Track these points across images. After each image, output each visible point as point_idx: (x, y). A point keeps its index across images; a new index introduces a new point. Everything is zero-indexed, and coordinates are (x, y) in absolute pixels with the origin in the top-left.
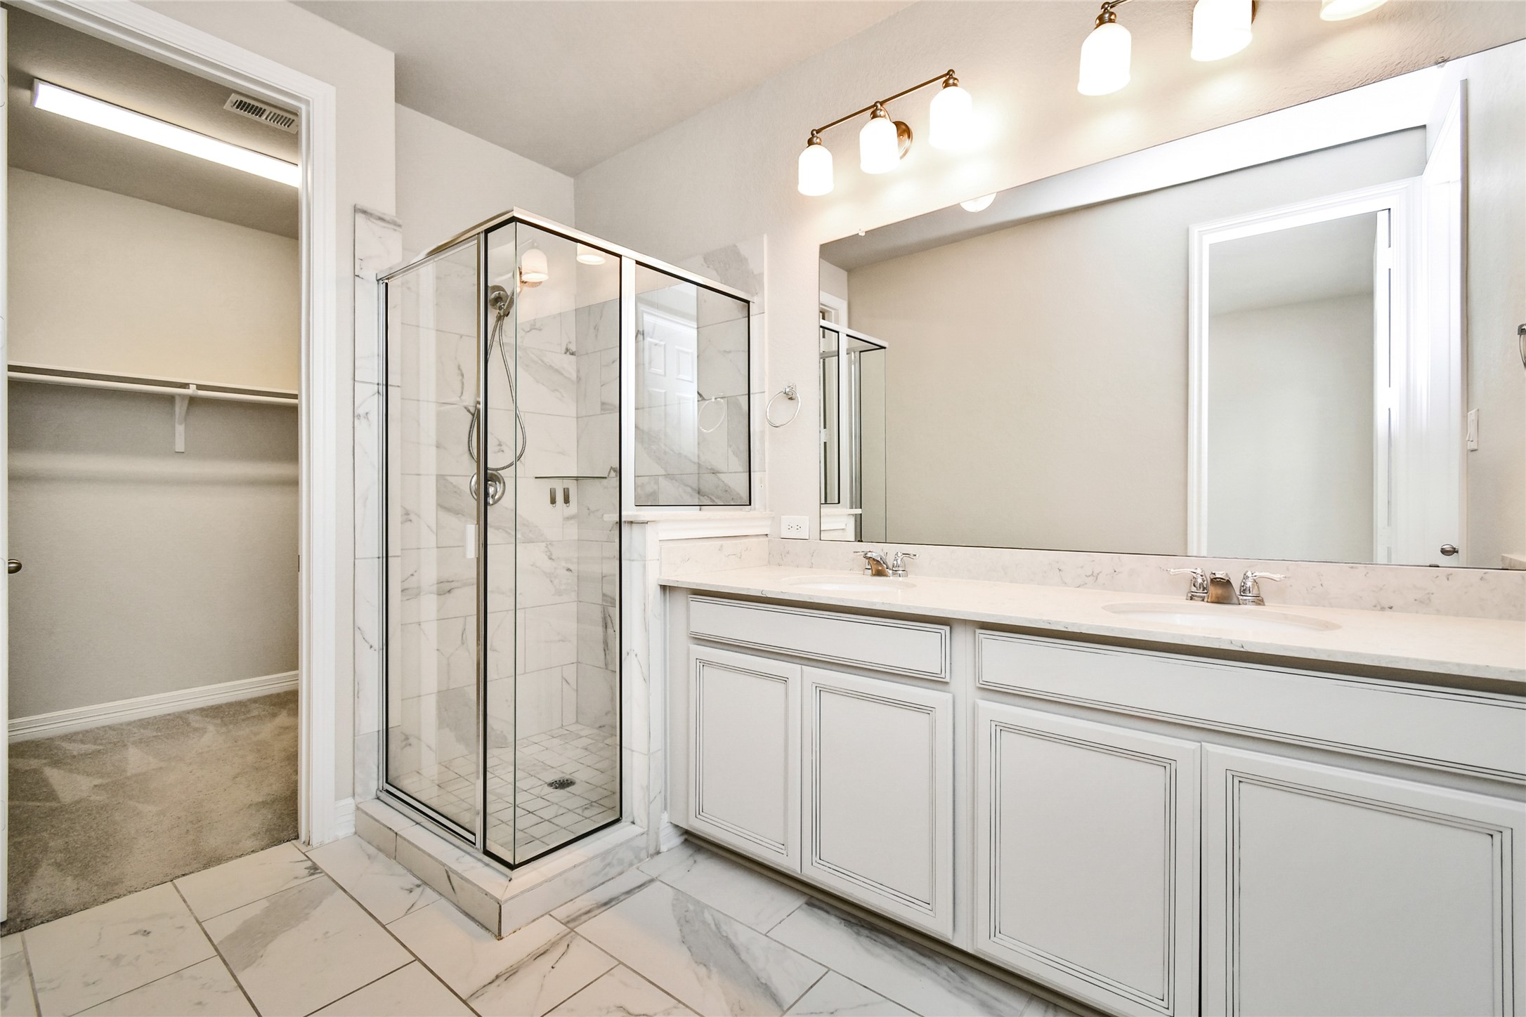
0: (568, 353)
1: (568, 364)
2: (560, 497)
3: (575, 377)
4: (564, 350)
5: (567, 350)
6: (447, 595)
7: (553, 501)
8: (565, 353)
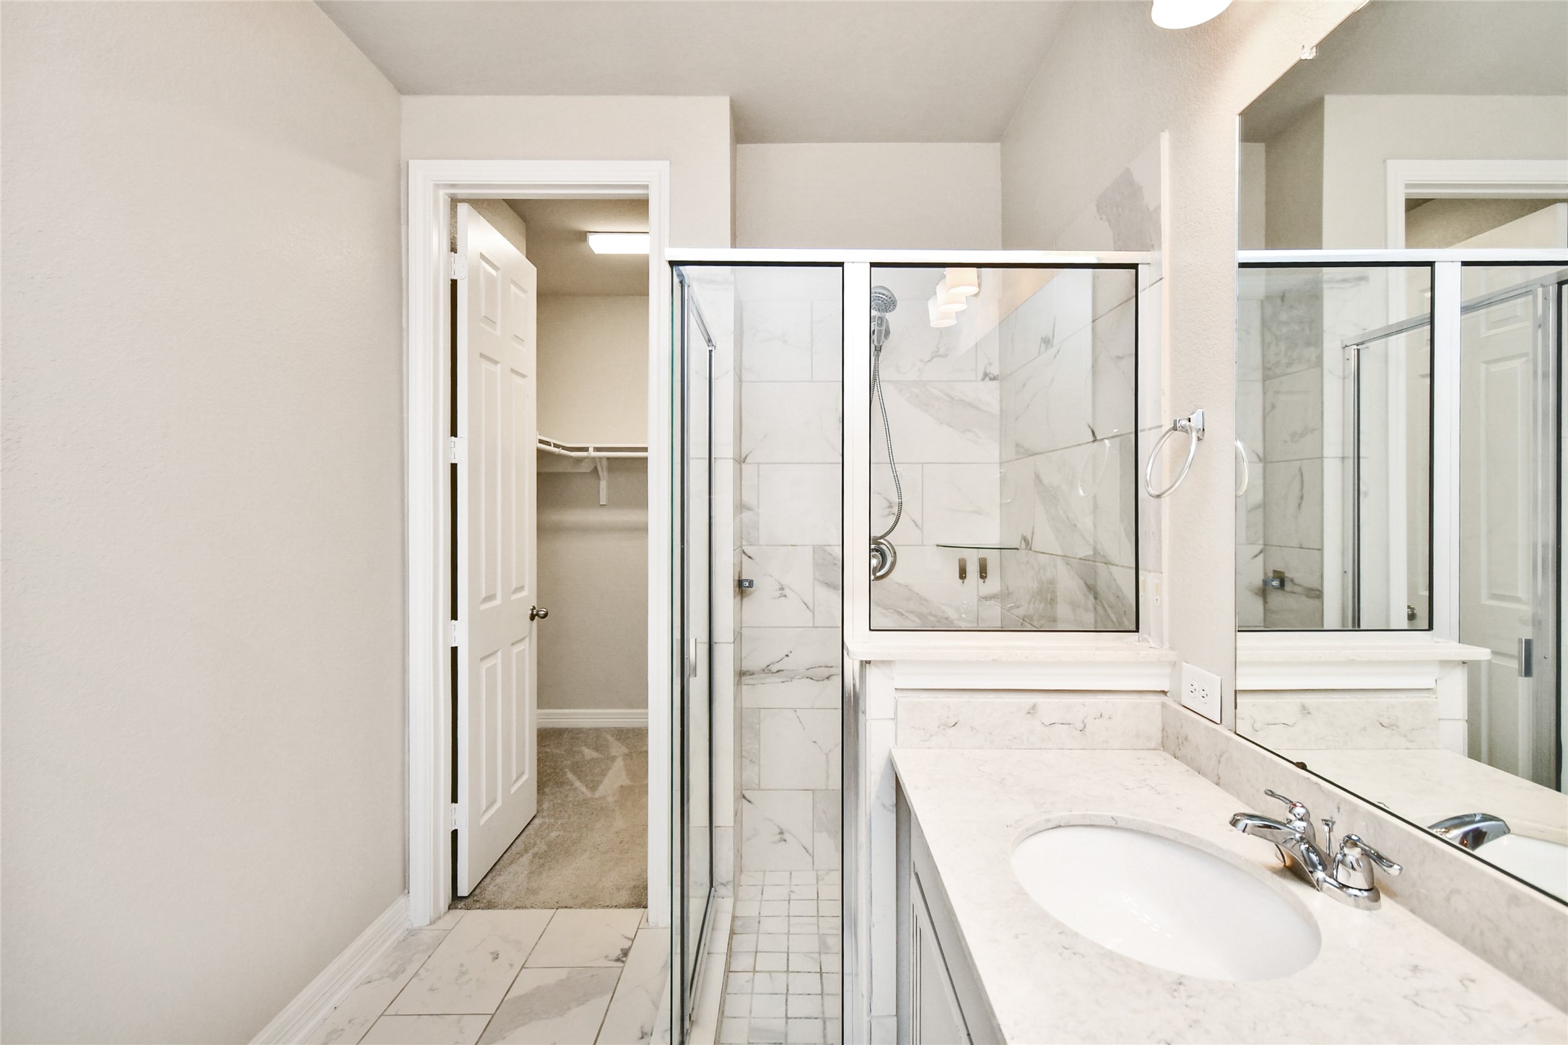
0: (987, 379)
1: (989, 395)
2: (973, 570)
3: (998, 408)
4: (981, 375)
5: (986, 375)
6: (826, 681)
7: (963, 574)
8: (983, 380)
